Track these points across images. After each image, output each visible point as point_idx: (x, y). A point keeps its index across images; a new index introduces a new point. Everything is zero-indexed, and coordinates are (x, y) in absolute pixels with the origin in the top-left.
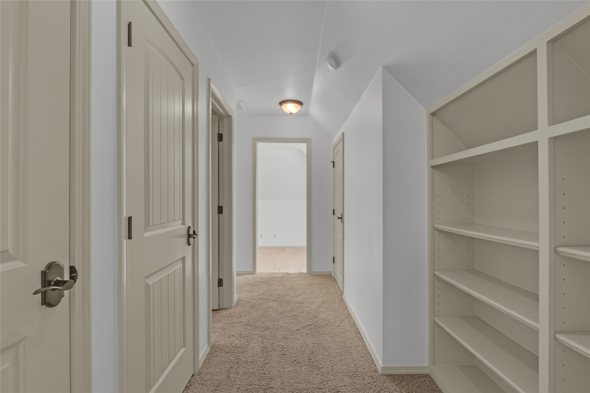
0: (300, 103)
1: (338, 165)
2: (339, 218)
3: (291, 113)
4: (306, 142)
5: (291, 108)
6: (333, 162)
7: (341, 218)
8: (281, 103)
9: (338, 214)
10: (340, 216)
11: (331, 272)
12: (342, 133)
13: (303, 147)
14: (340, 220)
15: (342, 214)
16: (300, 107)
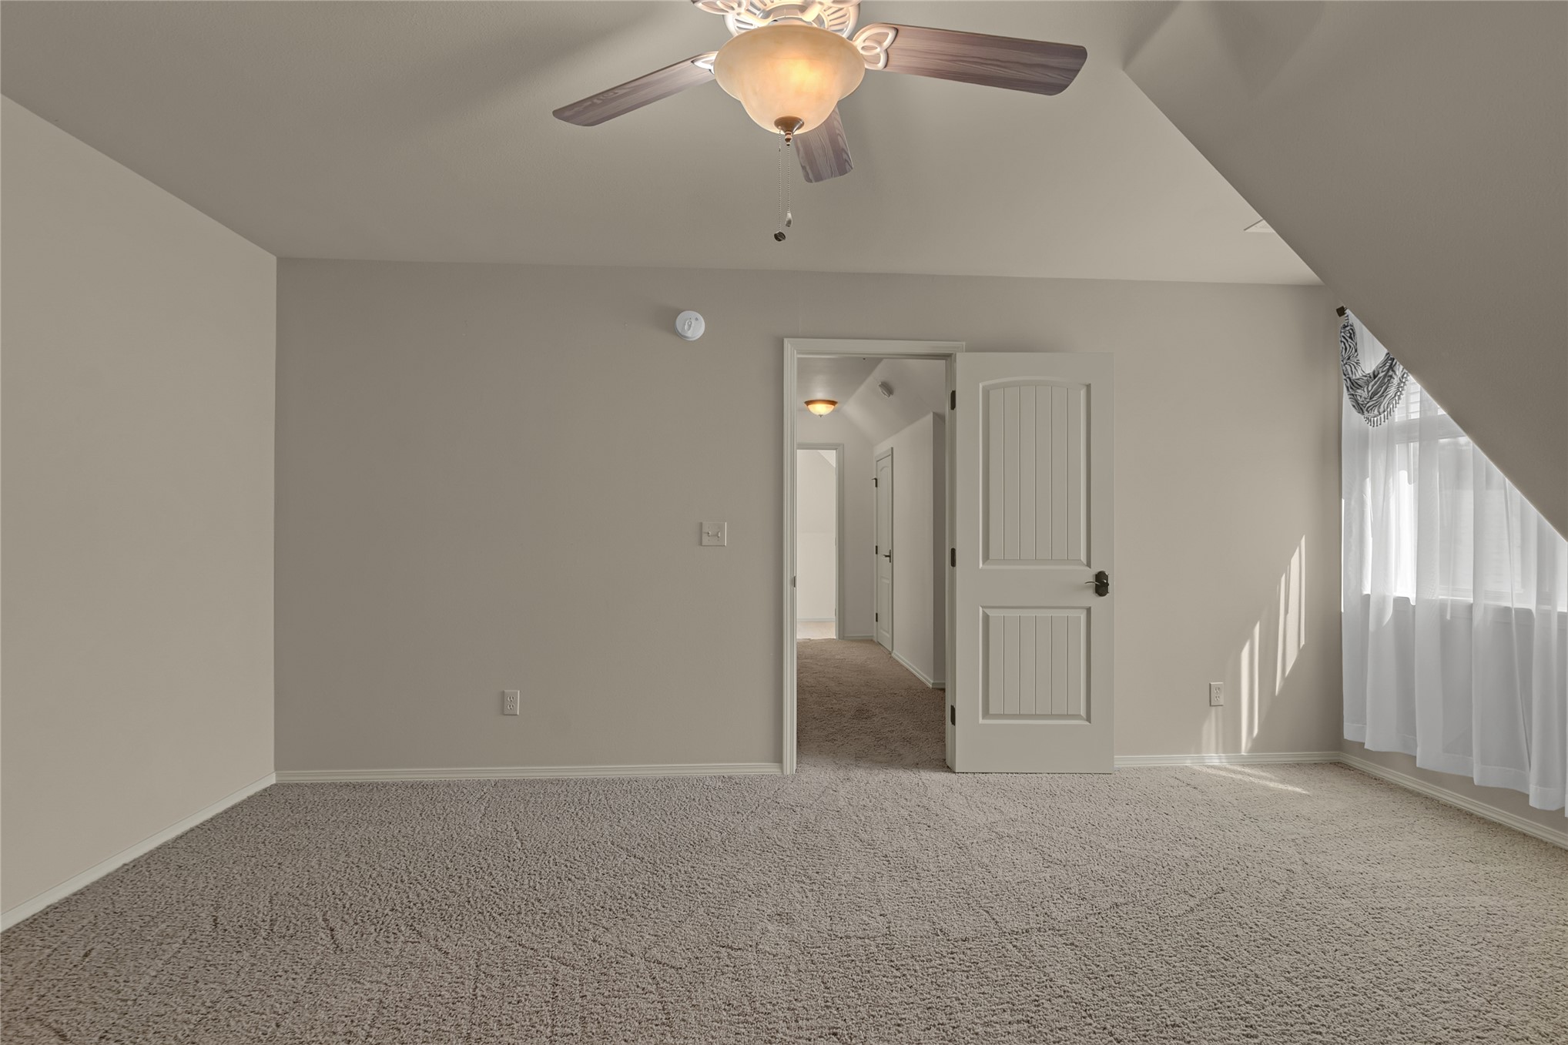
0: (833, 403)
1: (884, 483)
2: (886, 556)
3: (821, 416)
4: (836, 449)
5: (821, 409)
6: (876, 479)
7: (889, 556)
8: (808, 403)
9: (884, 550)
10: (888, 554)
11: (872, 636)
12: (890, 447)
13: (831, 456)
14: (888, 558)
15: (891, 552)
16: (833, 407)
